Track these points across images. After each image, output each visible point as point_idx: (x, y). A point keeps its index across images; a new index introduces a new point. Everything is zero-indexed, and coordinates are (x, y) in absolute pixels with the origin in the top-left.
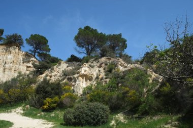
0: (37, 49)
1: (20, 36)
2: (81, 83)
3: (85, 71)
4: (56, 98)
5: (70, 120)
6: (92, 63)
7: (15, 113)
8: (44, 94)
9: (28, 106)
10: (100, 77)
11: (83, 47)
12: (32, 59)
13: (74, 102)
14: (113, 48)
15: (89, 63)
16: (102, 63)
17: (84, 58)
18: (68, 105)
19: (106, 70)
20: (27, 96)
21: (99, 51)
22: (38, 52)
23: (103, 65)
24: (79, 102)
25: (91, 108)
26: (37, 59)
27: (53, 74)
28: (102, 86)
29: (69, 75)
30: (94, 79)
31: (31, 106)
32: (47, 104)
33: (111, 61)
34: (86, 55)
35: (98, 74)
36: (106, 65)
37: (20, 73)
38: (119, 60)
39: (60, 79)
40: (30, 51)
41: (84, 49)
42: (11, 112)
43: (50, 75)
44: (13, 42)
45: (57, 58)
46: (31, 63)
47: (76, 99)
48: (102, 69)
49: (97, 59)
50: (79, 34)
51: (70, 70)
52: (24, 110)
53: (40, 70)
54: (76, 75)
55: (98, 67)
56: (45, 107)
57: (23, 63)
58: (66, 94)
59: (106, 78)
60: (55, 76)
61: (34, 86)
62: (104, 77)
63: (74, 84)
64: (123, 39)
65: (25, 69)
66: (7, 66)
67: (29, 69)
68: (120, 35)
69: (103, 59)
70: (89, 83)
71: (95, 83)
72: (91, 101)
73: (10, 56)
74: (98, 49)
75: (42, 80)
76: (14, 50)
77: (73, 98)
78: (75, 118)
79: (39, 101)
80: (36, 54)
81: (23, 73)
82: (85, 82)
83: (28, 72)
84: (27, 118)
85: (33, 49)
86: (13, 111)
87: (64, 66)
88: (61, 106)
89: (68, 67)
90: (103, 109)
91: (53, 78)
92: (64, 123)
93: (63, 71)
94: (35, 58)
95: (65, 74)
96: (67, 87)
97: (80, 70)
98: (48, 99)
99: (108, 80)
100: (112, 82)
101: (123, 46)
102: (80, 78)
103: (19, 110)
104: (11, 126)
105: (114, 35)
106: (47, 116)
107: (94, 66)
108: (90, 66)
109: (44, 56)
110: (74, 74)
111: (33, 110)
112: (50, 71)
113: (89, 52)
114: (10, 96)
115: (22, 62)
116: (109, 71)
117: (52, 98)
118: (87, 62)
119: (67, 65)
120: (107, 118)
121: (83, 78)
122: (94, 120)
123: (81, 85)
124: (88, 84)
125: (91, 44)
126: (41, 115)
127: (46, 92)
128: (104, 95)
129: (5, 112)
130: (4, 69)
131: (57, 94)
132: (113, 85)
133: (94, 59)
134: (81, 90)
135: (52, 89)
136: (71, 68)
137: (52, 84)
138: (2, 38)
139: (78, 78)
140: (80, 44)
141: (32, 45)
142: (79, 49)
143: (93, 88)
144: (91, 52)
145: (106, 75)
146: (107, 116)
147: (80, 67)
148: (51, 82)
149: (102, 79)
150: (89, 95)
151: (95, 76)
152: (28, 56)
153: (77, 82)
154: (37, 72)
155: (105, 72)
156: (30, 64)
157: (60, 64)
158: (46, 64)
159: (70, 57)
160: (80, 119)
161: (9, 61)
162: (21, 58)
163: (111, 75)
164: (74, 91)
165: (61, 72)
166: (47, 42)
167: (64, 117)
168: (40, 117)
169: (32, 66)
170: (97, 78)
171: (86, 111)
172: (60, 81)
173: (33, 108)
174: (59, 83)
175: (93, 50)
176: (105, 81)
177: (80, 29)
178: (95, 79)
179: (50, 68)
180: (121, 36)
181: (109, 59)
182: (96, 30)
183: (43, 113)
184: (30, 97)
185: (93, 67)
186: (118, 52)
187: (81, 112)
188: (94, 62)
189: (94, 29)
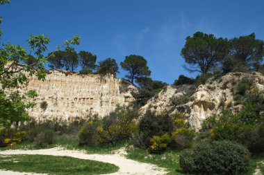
0: (134, 74)
1: (114, 60)
2: (198, 114)
3: (202, 96)
4: (166, 135)
5: (190, 165)
6: (211, 83)
7: (118, 155)
8: (150, 131)
9: (132, 146)
10: (227, 102)
11: (195, 63)
12: (130, 87)
13: (191, 140)
14: (242, 57)
15: (207, 85)
16: (227, 83)
17: (198, 78)
18: (183, 144)
19: (235, 91)
20: (130, 134)
21: (220, 66)
22: (136, 78)
23: (229, 85)
24: (198, 140)
25: (218, 149)
26: (136, 86)
27: (158, 104)
28: (232, 116)
29: (179, 104)
30: (216, 107)
31: (136, 146)
32: (155, 144)
33: (241, 78)
34: (200, 74)
35: (221, 99)
36: (234, 84)
37: (118, 105)
38: (254, 74)
39: (168, 109)
40: (127, 76)
41: (197, 65)
42: (114, 153)
43: (154, 105)
44: (107, 69)
45: (160, 83)
46: (129, 92)
47: (193, 136)
48: (227, 91)
49: (218, 77)
50: (187, 45)
51: (181, 96)
52: (128, 151)
53: (141, 100)
54: (190, 103)
55: (221, 88)
56: (153, 147)
57: (120, 93)
58: (178, 130)
59: (236, 104)
60: (161, 106)
61: (136, 121)
62: (233, 102)
63: (187, 115)
64: (258, 41)
65: (123, 100)
66: (104, 98)
67: (128, 99)
68: (253, 35)
69: (228, 77)
70: (209, 113)
71: (218, 112)
72: (217, 138)
73: (106, 86)
74: (218, 63)
75: (145, 112)
76: (110, 78)
77: (189, 135)
78: (196, 163)
79: (144, 139)
80: (134, 80)
81: (121, 105)
82: (203, 112)
83: (127, 104)
84: (133, 161)
85: (129, 75)
86: (116, 152)
87: (171, 92)
88: (173, 146)
89: (176, 92)
90: (239, 151)
91: (159, 109)
92: (180, 169)
93: (170, 98)
94: (134, 85)
95: (173, 103)
96: (178, 120)
97: (194, 95)
98: (155, 137)
99: (240, 106)
100: (248, 109)
101: (259, 53)
102: (196, 106)
103: (123, 151)
104: (117, 171)
105: (241, 37)
106: (157, 160)
107: (215, 88)
108: (209, 88)
109: (144, 81)
110: (186, 101)
111: (139, 151)
112: (153, 101)
113: (204, 69)
114: (110, 134)
115: (119, 91)
116: (240, 93)
117: (160, 135)
118: (204, 83)
119: (175, 90)
120: (247, 165)
121: (200, 107)
122: (226, 167)
123: (199, 117)
124: (209, 115)
125: (206, 56)
126: (149, 158)
127: (152, 128)
128: (237, 129)
129: (107, 153)
130: (101, 102)
131: (166, 130)
132: (250, 113)
133: (213, 77)
134: (199, 123)
135: (160, 124)
136: (181, 94)
137: (159, 116)
138: (95, 66)
139: (192, 106)
140: (189, 60)
141: (128, 69)
142: (188, 66)
143: (217, 119)
144: (207, 69)
145: (235, 99)
146: (246, 161)
147: (193, 91)
148: (156, 114)
149: (230, 105)
150: (212, 130)
151: (219, 102)
152: (124, 83)
153: (192, 113)
154: (138, 102)
155: (233, 94)
156: (128, 94)
157: (165, 90)
158: (147, 91)
159: (177, 79)
160: (203, 165)
161: (105, 92)
162: (117, 86)
163: (244, 100)
164: (189, 125)
165: (168, 100)
166: (146, 62)
167: (180, 161)
168: (148, 161)
169: (131, 95)
170: (222, 104)
171: (211, 154)
172: (168, 112)
173: (138, 148)
174: (167, 116)
175: (210, 64)
176: (236, 109)
177: (188, 38)
178: (219, 107)
179: (153, 96)
180: (254, 37)
181: (239, 75)
182: (211, 35)
183: (150, 156)
184: (133, 135)
185: (213, 89)
186: (251, 62)
187: (204, 155)
188: (215, 82)
189: (208, 34)
